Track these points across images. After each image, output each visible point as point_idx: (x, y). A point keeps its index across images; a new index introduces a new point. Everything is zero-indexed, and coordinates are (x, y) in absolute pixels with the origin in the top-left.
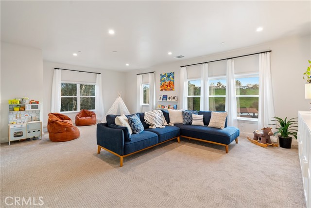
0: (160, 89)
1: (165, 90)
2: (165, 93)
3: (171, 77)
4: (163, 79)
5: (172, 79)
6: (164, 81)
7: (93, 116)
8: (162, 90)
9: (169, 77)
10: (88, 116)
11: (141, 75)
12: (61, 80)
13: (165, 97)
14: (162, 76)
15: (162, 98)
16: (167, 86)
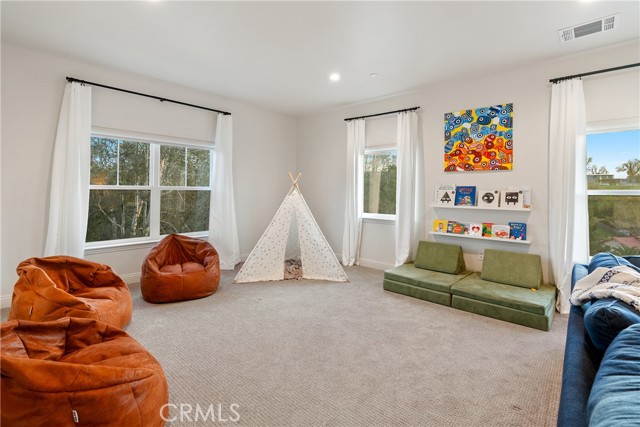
0: (445, 165)
1: (468, 168)
2: (463, 178)
3: (496, 121)
4: (458, 130)
5: (501, 128)
6: (463, 136)
7: (207, 259)
8: (450, 169)
9: (487, 120)
10: (191, 260)
11: (361, 122)
12: (93, 127)
13: (466, 194)
14: (452, 121)
15: (453, 197)
16: (477, 155)
